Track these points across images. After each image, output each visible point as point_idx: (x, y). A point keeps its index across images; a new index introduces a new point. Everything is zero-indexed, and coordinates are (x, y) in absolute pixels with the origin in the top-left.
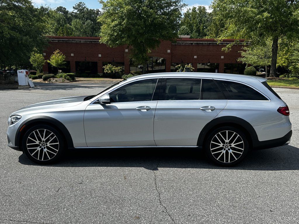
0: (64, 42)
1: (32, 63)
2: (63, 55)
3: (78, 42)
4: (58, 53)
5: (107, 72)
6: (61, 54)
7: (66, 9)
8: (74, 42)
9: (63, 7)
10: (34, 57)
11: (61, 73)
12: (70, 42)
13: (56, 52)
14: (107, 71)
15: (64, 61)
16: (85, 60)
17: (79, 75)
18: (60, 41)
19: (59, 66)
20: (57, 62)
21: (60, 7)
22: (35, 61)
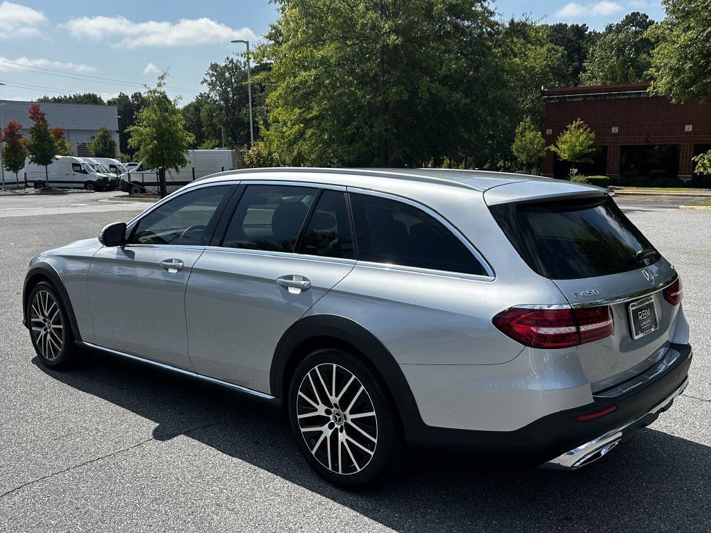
0: (599, 98)
1: (516, 154)
2: (590, 132)
3: (633, 96)
4: (579, 127)
5: (701, 173)
6: (586, 130)
7: (647, 17)
8: (623, 97)
9: (642, 12)
10: (521, 141)
11: (576, 174)
12: (613, 98)
13: (573, 126)
14: (702, 170)
15: (590, 147)
16: (647, 142)
17: (625, 181)
18: (589, 99)
19: (578, 159)
20: (572, 149)
21: (633, 14)
22: (523, 149)
